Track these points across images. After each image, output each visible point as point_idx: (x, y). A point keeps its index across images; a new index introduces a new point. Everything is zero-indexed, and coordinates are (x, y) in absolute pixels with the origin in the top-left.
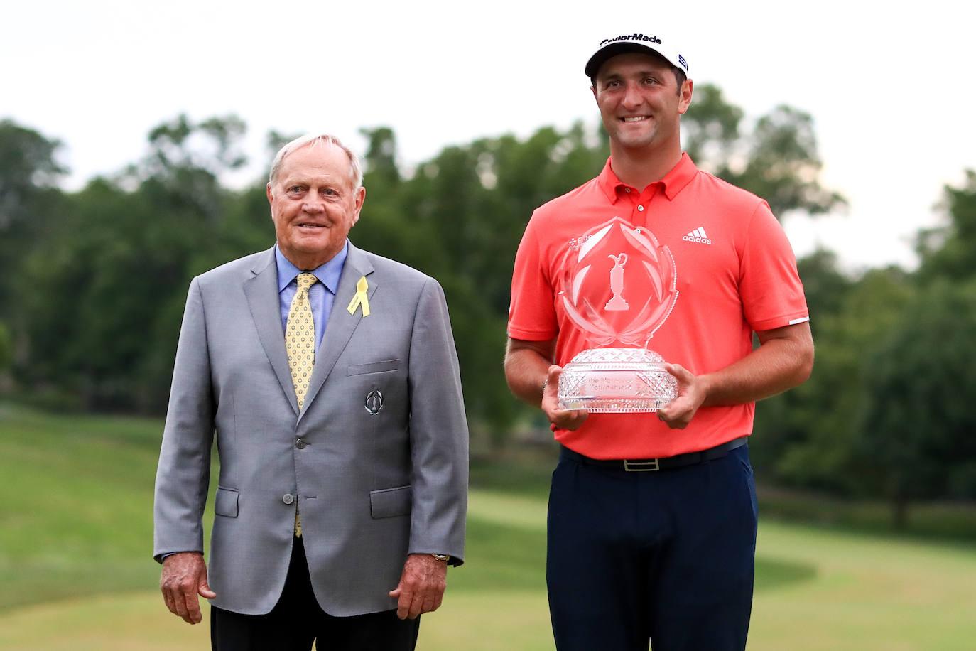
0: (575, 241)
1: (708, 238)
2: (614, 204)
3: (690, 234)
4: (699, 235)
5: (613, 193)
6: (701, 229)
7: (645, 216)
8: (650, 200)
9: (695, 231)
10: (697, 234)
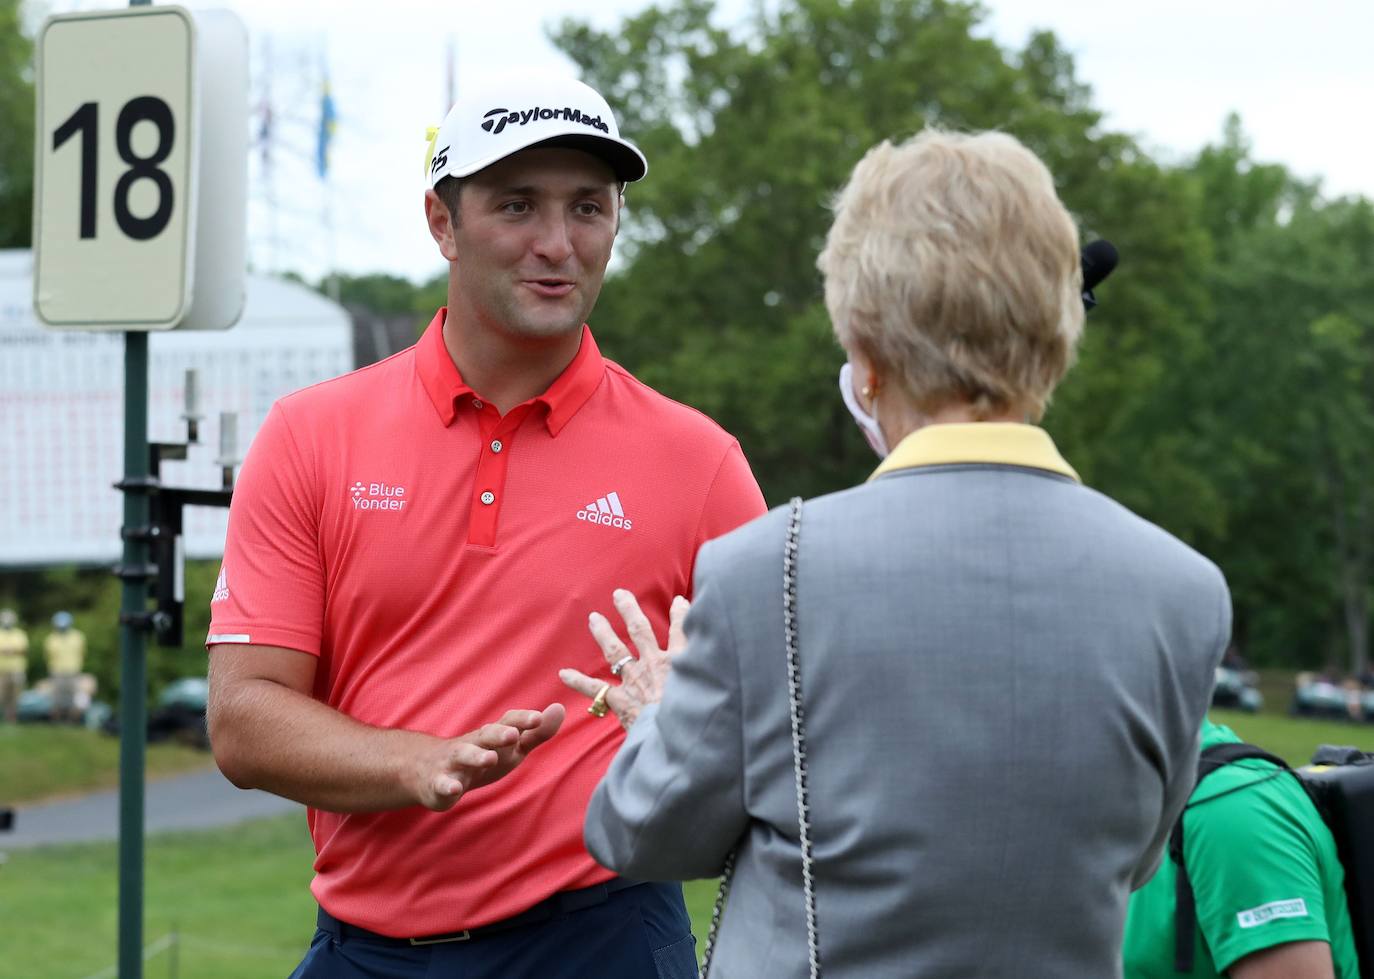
0: (363, 489)
1: (626, 516)
2: (447, 427)
3: (592, 507)
4: (609, 508)
5: (447, 405)
6: (613, 497)
7: (505, 462)
8: (514, 432)
9: (602, 502)
10: (604, 508)
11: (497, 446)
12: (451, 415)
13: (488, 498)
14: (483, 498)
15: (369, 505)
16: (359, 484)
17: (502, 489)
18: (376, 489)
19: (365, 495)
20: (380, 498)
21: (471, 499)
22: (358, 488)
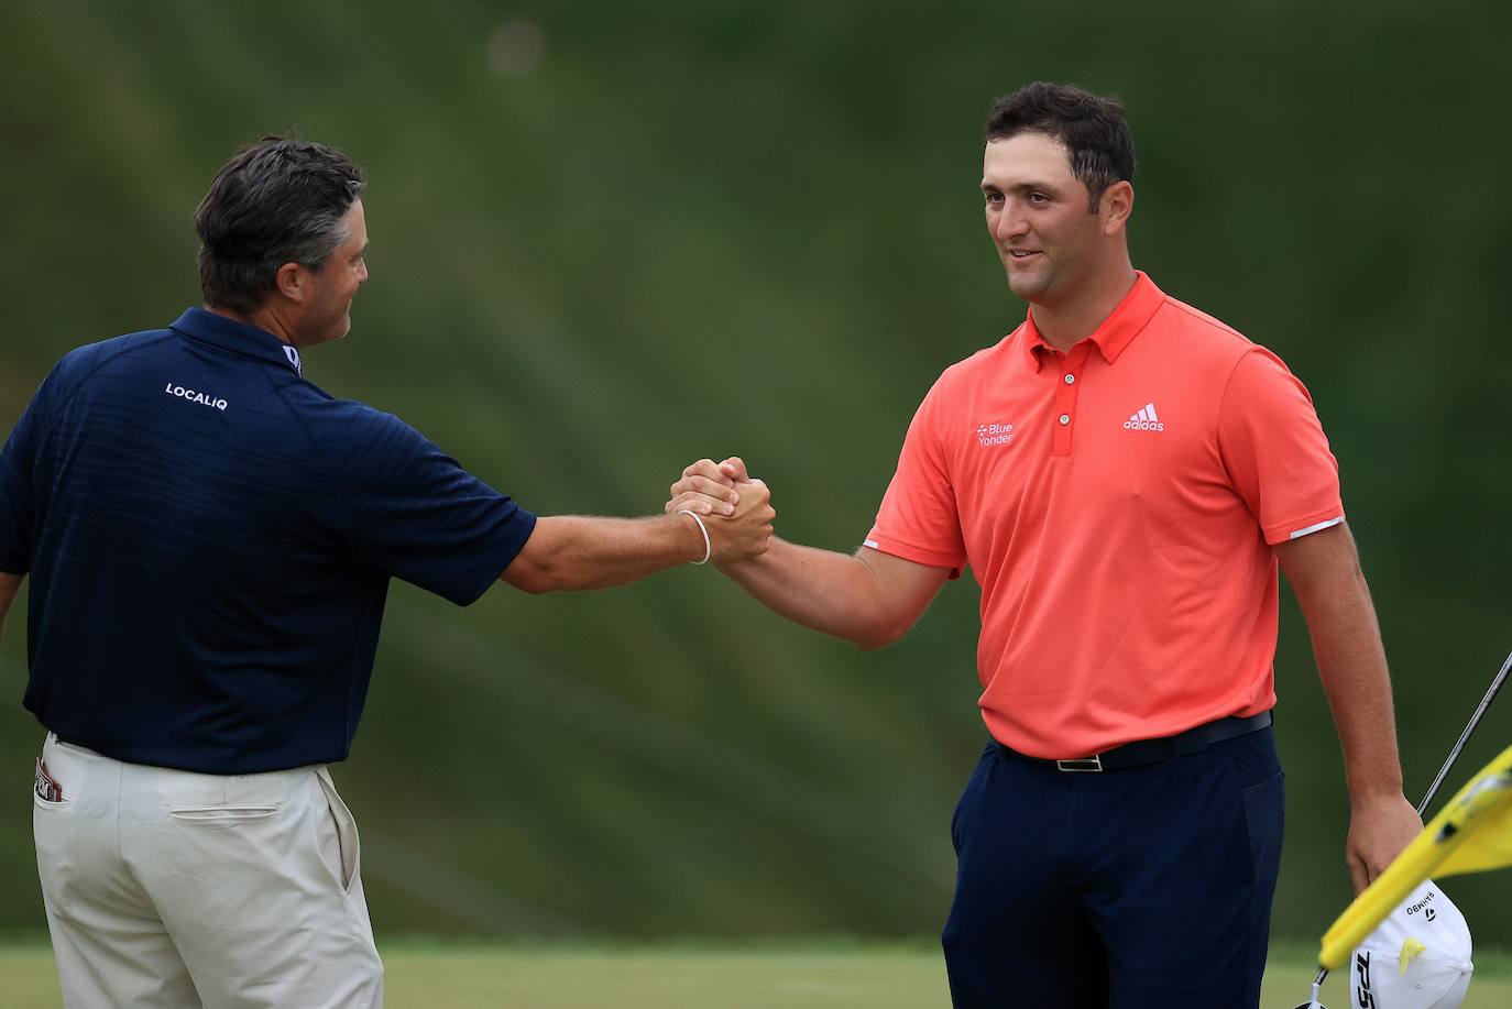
0: (985, 430)
1: (1159, 421)
2: (1038, 372)
3: (1134, 418)
4: (1147, 416)
5: (1033, 356)
6: (1150, 408)
7: (1077, 390)
8: (1083, 366)
9: (1142, 413)
10: (1143, 417)
11: (1070, 379)
12: (1037, 364)
13: (1065, 420)
14: (1062, 420)
15: (990, 442)
16: (982, 426)
17: (1074, 412)
18: (994, 429)
19: (987, 435)
20: (995, 436)
21: (1054, 424)
22: (982, 431)
